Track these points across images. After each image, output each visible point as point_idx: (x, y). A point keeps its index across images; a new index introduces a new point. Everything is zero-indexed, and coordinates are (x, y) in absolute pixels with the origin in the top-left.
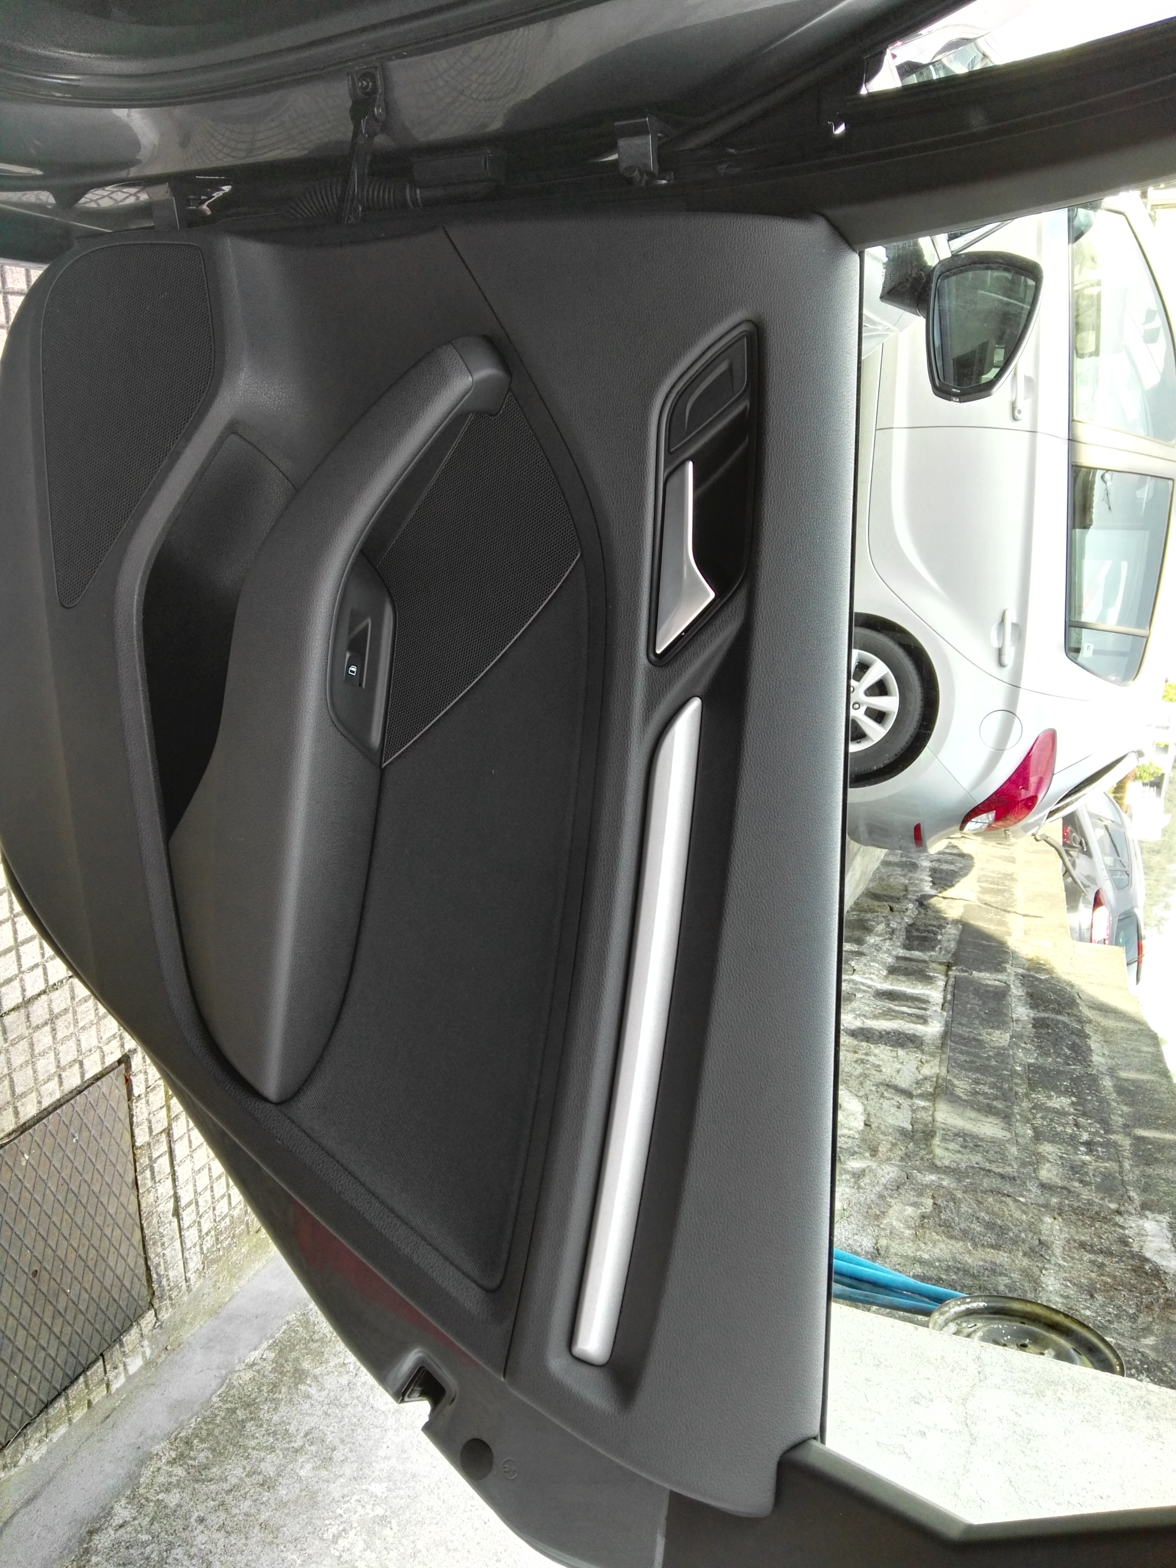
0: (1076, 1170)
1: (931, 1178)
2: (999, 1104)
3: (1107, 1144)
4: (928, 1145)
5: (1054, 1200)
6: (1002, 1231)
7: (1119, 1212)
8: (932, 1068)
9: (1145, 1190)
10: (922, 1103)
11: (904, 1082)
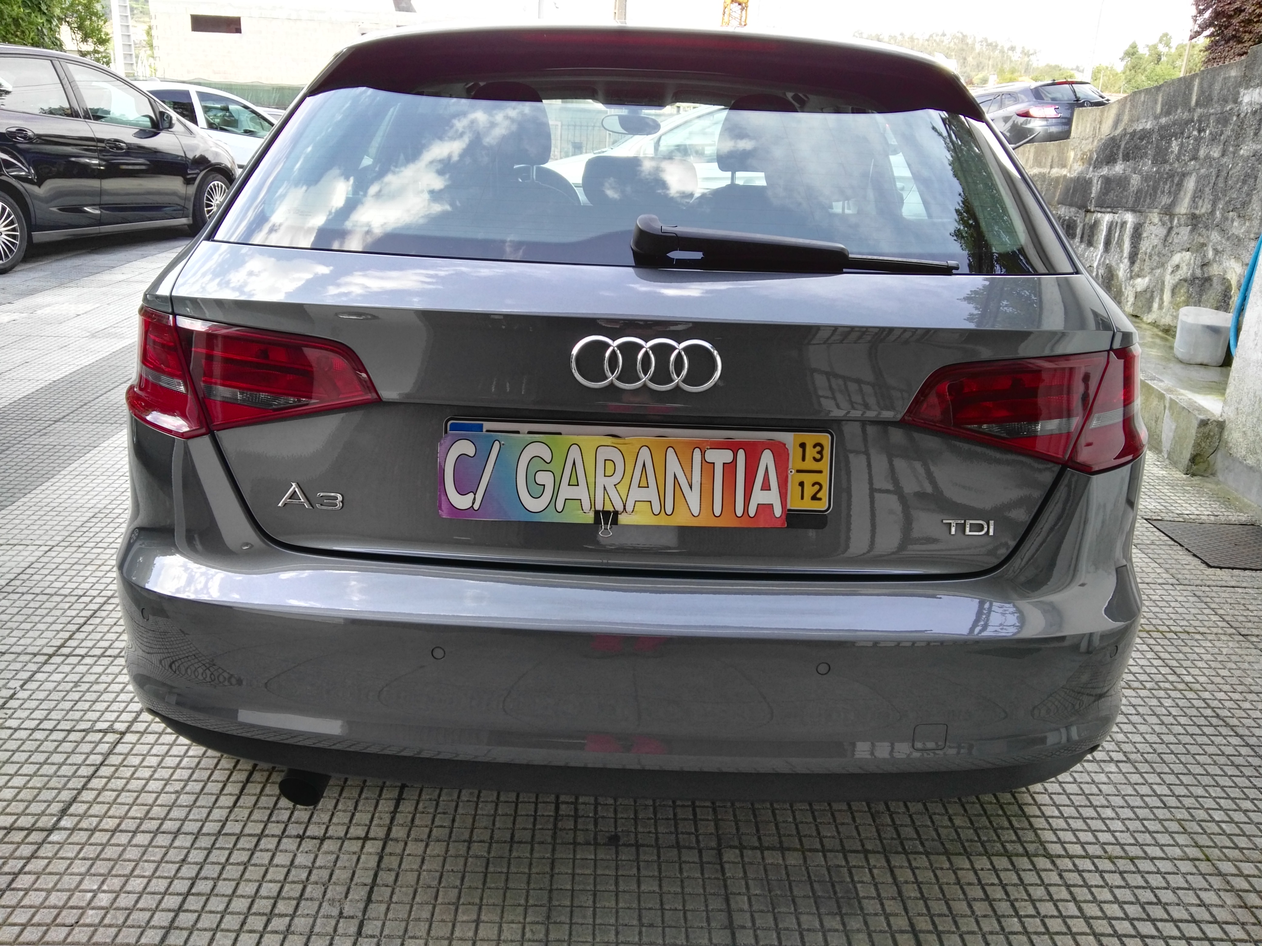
0: (1214, 138)
1: (1218, 214)
2: (1176, 180)
3: (1200, 121)
4: (1200, 216)
5: (1231, 149)
6: (1247, 175)
7: (1238, 115)
8: (1155, 217)
9: (1226, 101)
10: (1176, 221)
11: (1163, 231)
